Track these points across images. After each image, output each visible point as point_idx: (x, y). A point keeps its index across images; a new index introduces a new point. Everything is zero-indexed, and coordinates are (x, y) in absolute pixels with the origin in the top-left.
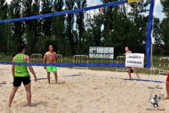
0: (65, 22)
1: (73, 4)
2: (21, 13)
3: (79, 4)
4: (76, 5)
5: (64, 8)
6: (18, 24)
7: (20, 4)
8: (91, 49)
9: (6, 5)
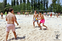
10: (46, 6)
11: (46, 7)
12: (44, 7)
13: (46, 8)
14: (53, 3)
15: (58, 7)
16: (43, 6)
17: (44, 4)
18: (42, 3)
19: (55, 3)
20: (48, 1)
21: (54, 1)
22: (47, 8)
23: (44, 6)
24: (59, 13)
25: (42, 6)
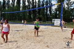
0: (45, 11)
1: (48, 5)
2: (31, 8)
3: (50, 4)
4: (49, 5)
5: (45, 6)
6: (30, 11)
7: (31, 5)
8: (53, 20)
9: (26, 6)
13: (49, 13)
23: (47, 11)
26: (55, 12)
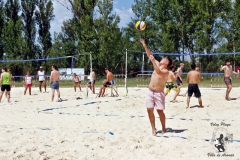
10: (37, 35)
11: (37, 42)
12: (30, 42)
13: (41, 46)
14: (77, 13)
15: (106, 39)
16: (23, 34)
17: (30, 21)
18: (15, 18)
19: (87, 17)
20: (50, 4)
21: (83, 7)
22: (47, 44)
23: (30, 36)
24: (109, 73)
25: (16, 33)
26: (67, 37)
